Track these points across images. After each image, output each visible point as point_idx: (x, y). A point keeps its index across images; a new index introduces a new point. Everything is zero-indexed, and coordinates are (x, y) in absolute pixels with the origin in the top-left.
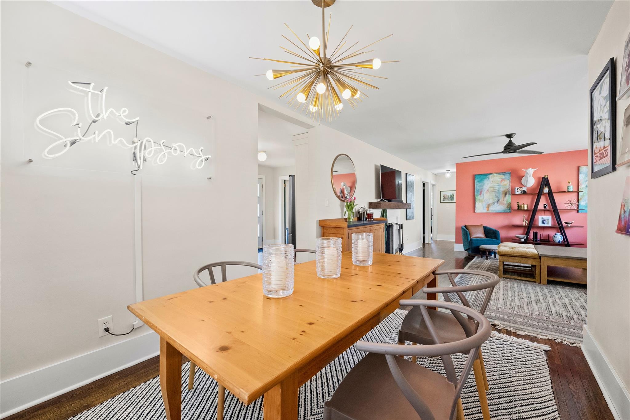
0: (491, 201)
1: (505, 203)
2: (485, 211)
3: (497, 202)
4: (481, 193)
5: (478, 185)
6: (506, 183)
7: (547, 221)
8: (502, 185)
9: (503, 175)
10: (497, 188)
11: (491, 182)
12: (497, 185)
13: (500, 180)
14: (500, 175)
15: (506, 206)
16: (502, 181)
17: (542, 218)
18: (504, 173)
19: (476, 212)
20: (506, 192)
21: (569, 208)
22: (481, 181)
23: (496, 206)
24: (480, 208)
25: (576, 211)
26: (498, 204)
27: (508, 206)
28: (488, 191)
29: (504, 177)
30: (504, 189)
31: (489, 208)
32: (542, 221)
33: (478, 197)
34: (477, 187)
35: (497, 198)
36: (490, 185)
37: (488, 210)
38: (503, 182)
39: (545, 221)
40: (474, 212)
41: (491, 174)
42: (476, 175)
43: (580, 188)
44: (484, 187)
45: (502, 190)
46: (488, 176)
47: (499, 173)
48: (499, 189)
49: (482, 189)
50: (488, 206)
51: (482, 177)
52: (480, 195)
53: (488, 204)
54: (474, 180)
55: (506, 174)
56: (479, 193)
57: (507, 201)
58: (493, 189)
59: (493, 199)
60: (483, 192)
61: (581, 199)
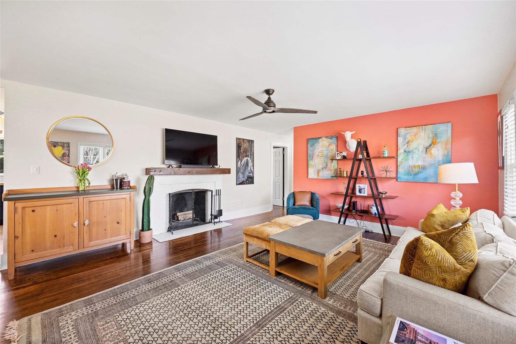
0: (320, 167)
1: (332, 168)
2: (316, 177)
3: (326, 168)
4: (313, 158)
5: (310, 150)
6: (333, 147)
7: (363, 190)
8: (329, 149)
9: (331, 139)
10: (325, 152)
11: (321, 147)
12: (325, 149)
13: (327, 144)
14: (328, 139)
15: (333, 172)
16: (329, 145)
17: (359, 186)
18: (332, 136)
19: (309, 178)
20: (333, 157)
21: (384, 175)
22: (313, 145)
23: (325, 172)
24: (312, 174)
25: (396, 180)
26: (327, 170)
27: (334, 173)
28: (318, 156)
29: (331, 141)
30: (331, 154)
31: (319, 173)
32: (359, 190)
33: (311, 163)
34: (310, 152)
35: (325, 164)
36: (320, 149)
37: (318, 176)
38: (330, 147)
39: (362, 190)
40: (308, 178)
41: (321, 138)
42: (308, 139)
43: (398, 153)
44: (315, 151)
45: (329, 154)
46: (318, 140)
47: (327, 137)
48: (327, 154)
49: (313, 154)
50: (318, 172)
51: (314, 141)
52: (312, 160)
53: (318, 169)
54: (307, 144)
55: (333, 138)
56: (311, 158)
57: (334, 167)
58: (322, 154)
59: (322, 164)
60: (314, 157)
61: (399, 165)
